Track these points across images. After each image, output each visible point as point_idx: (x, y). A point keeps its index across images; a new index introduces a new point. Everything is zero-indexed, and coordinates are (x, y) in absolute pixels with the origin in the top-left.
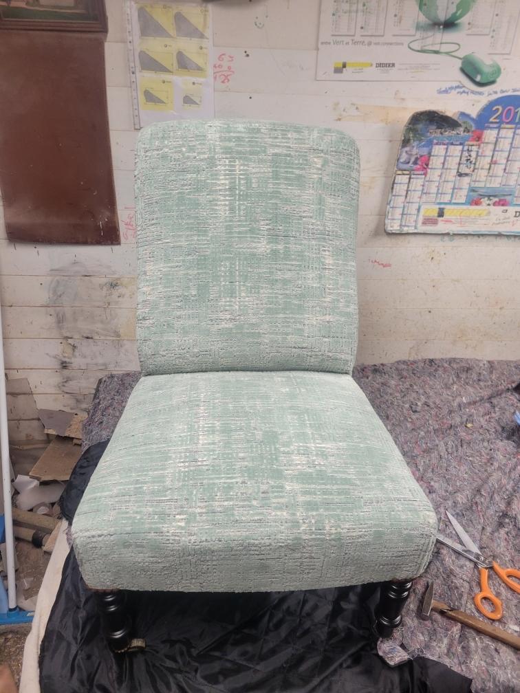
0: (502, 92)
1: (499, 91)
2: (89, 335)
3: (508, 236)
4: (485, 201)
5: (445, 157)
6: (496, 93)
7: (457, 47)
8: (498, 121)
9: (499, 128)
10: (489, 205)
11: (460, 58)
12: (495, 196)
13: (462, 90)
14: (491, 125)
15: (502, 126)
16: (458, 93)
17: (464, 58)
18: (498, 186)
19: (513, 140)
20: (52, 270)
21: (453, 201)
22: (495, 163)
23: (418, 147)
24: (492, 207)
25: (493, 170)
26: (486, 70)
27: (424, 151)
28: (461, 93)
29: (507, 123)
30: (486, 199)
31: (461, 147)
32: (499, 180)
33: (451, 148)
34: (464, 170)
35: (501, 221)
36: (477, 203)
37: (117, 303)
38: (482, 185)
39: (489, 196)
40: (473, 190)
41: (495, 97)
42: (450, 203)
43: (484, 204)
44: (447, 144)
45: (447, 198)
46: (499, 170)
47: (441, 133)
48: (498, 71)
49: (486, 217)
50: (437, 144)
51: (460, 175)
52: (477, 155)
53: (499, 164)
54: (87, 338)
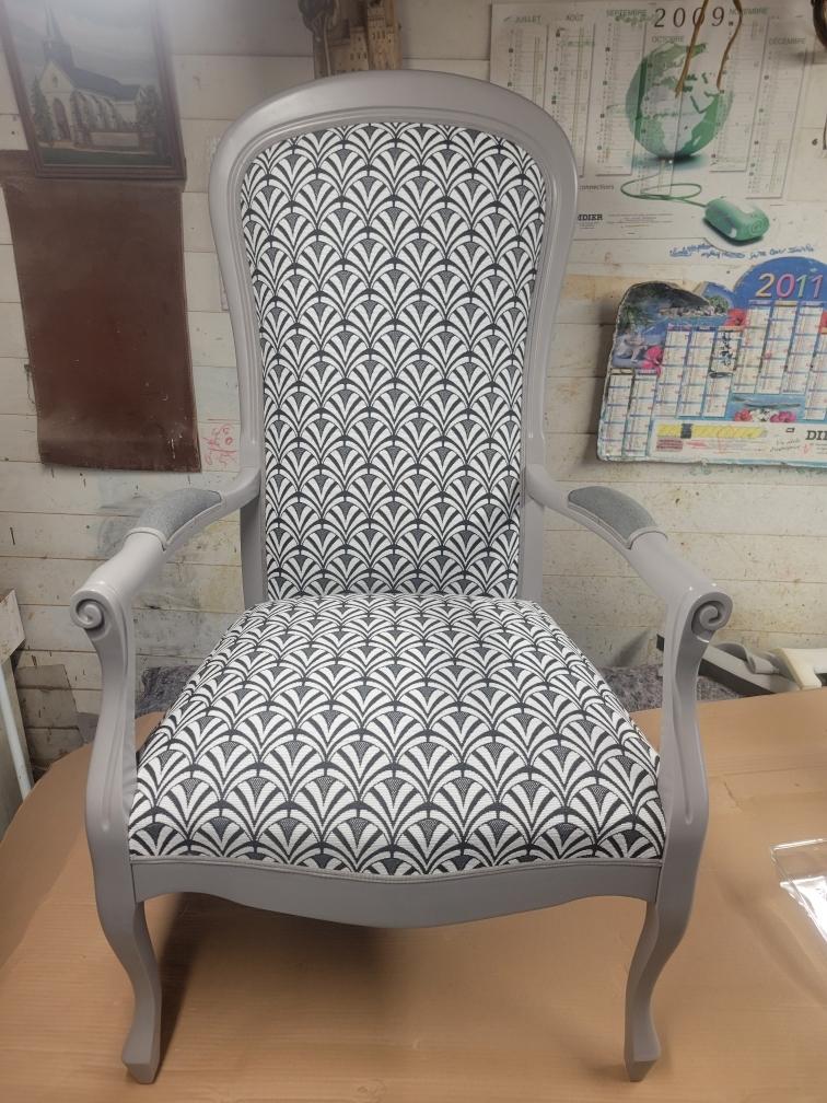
0: (774, 252)
1: (768, 252)
2: (155, 604)
3: (798, 469)
4: (757, 414)
5: (688, 348)
6: (763, 254)
7: (698, 190)
8: (769, 295)
9: (772, 306)
10: (763, 420)
11: (703, 206)
12: (772, 407)
13: (708, 251)
14: (759, 302)
15: (777, 302)
16: (703, 255)
17: (709, 205)
18: (778, 392)
19: (795, 324)
20: (103, 507)
21: (706, 414)
22: (769, 358)
23: (644, 334)
24: (768, 425)
25: (767, 368)
26: (745, 221)
27: (654, 340)
28: (708, 255)
29: (785, 298)
30: (758, 411)
31: (712, 334)
32: (777, 383)
33: (697, 335)
34: (719, 367)
35: (785, 446)
36: (744, 418)
37: (196, 556)
38: (750, 390)
39: (763, 408)
40: (736, 398)
41: (761, 260)
42: (700, 417)
43: (755, 419)
44: (690, 330)
45: (695, 410)
46: (776, 368)
47: (680, 314)
48: (765, 223)
49: (760, 440)
50: (673, 329)
51: (714, 375)
52: (739, 346)
53: (775, 359)
54: (152, 607)
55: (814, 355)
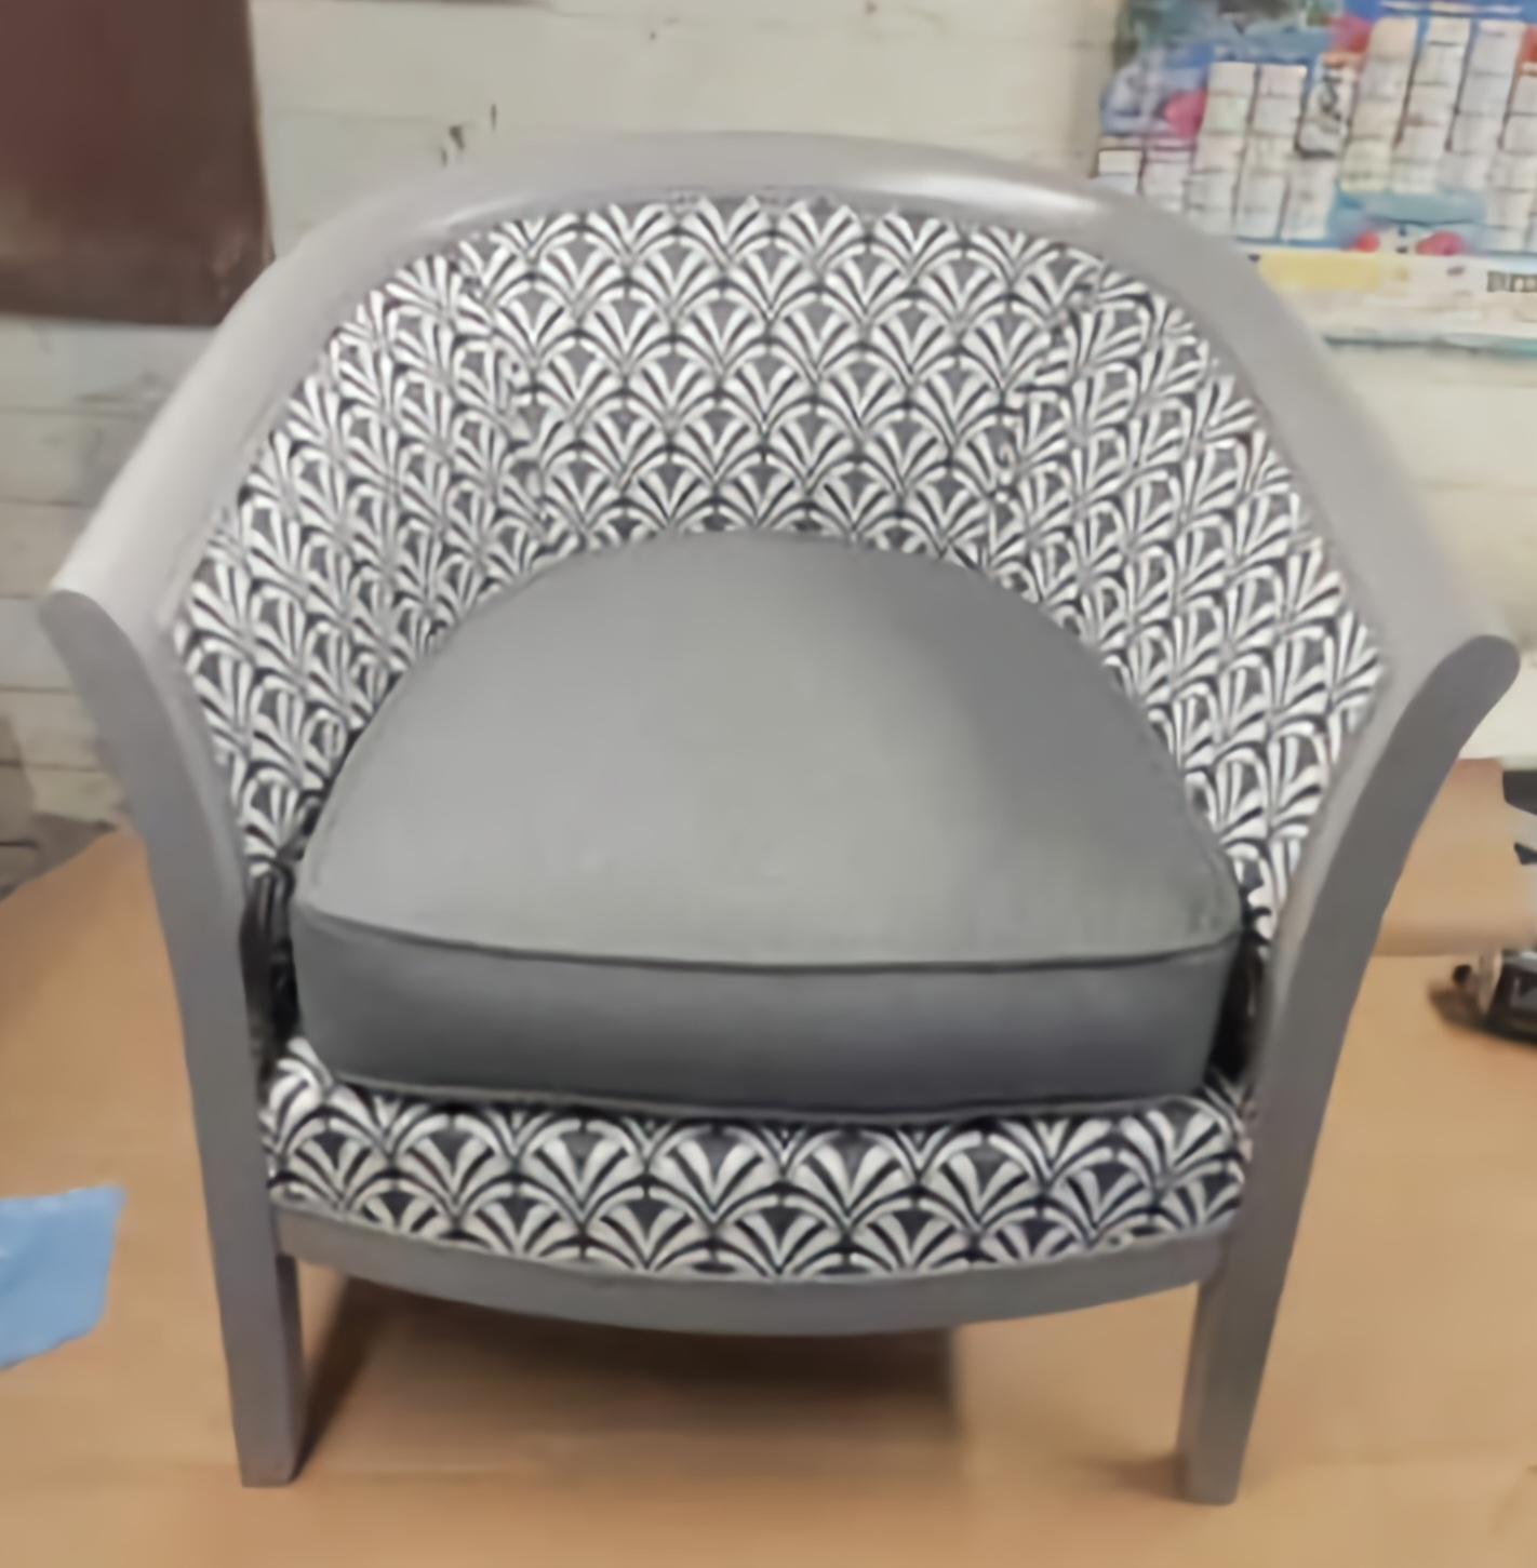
3: (1474, 351)
4: (1389, 239)
5: (1255, 98)
9: (1424, 14)
10: (1402, 250)
12: (1421, 224)
15: (1434, 7)
18: (1431, 191)
19: (1469, 53)
21: (1286, 235)
22: (1418, 122)
23: (1170, 65)
24: (1413, 261)
25: (1413, 142)
27: (1187, 80)
29: (1448, 1)
30: (1394, 230)
31: (1302, 70)
32: (1431, 174)
33: (1270, 70)
34: (1315, 137)
35: (1444, 302)
36: (1363, 243)
38: (1375, 185)
39: (1402, 225)
40: (1346, 202)
42: (1276, 241)
43: (1386, 247)
44: (1258, 61)
45: (1265, 225)
46: (1430, 142)
47: (1240, 29)
50: (1231, 58)
51: (1304, 153)
52: (1356, 98)
53: (1428, 124)
55: (1507, 117)
